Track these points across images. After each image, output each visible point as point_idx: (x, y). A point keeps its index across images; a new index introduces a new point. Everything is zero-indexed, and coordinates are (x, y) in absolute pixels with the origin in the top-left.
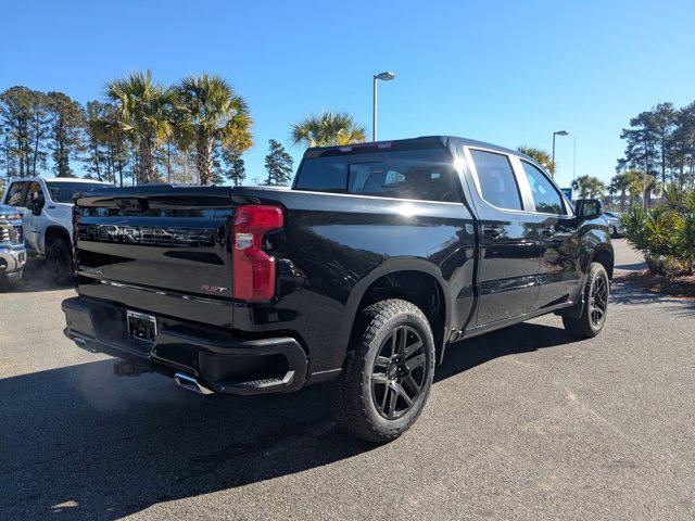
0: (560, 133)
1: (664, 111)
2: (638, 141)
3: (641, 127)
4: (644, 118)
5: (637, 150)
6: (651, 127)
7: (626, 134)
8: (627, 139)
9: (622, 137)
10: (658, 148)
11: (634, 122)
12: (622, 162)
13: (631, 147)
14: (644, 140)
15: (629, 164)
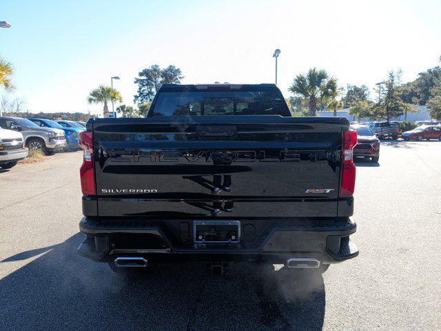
0: (115, 78)
1: (155, 69)
2: (144, 86)
3: (144, 78)
4: (145, 73)
5: (144, 90)
6: (150, 78)
7: (137, 81)
8: (138, 84)
9: (135, 83)
10: (154, 90)
11: (141, 74)
12: (136, 97)
13: (140, 89)
14: (147, 85)
15: (140, 98)
